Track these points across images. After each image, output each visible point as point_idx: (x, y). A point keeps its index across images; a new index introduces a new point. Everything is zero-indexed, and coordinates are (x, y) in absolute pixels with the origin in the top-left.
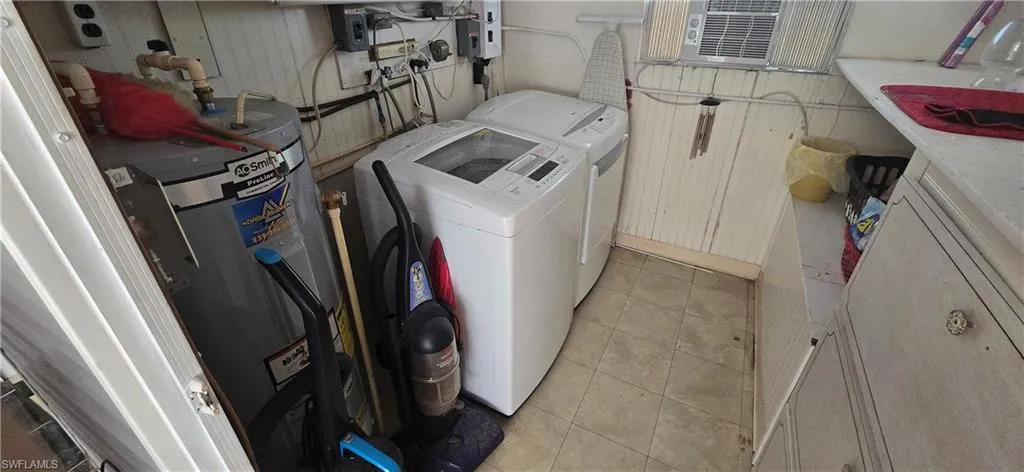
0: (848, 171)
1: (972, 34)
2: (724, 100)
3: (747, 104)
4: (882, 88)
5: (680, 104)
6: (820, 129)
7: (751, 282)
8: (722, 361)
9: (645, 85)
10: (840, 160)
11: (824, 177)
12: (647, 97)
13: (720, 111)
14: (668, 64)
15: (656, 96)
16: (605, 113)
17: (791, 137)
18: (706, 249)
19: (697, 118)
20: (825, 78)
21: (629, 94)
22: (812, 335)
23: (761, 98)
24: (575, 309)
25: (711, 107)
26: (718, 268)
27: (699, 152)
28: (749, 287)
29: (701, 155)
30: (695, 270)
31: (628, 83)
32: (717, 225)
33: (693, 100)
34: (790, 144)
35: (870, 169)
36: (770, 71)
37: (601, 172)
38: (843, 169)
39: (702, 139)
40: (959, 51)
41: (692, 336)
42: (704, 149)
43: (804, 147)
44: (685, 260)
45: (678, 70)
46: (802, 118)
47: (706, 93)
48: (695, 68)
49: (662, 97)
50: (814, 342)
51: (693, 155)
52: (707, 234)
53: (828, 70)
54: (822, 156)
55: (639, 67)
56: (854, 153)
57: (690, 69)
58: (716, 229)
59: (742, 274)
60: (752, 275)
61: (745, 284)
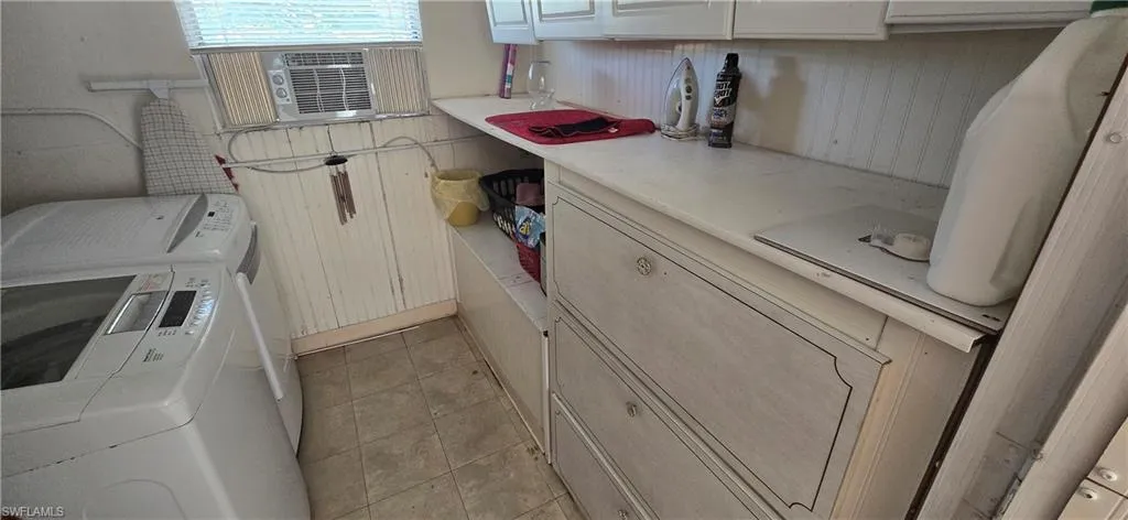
0: (483, 189)
1: (509, 72)
2: (349, 156)
3: (374, 155)
4: (487, 120)
5: (302, 170)
6: (445, 164)
7: (454, 317)
8: (476, 400)
9: (246, 159)
10: (474, 183)
11: (471, 201)
12: (256, 172)
13: (349, 167)
14: (265, 128)
15: (267, 168)
16: (210, 204)
17: (426, 176)
18: (401, 308)
19: (329, 180)
20: (429, 118)
21: (228, 171)
22: (542, 330)
23: (385, 146)
24: (297, 456)
25: (339, 166)
26: (420, 320)
27: (348, 214)
28: (456, 322)
29: (352, 217)
30: (402, 334)
31: (221, 161)
32: (401, 280)
33: (317, 164)
34: (428, 181)
35: (495, 185)
36: (381, 120)
37: (251, 279)
38: (479, 191)
39: (345, 199)
40: (507, 86)
41: (439, 396)
42: (352, 210)
43: (443, 181)
44: (388, 329)
45: (282, 133)
46: (426, 155)
47: (326, 152)
48: (301, 128)
49: (275, 168)
50: (546, 334)
51: (343, 220)
52: (396, 292)
53: (429, 111)
54: (460, 185)
55: (226, 138)
56: (479, 176)
57: (297, 130)
58: (401, 284)
59: (442, 314)
60: (452, 310)
61: (451, 322)
